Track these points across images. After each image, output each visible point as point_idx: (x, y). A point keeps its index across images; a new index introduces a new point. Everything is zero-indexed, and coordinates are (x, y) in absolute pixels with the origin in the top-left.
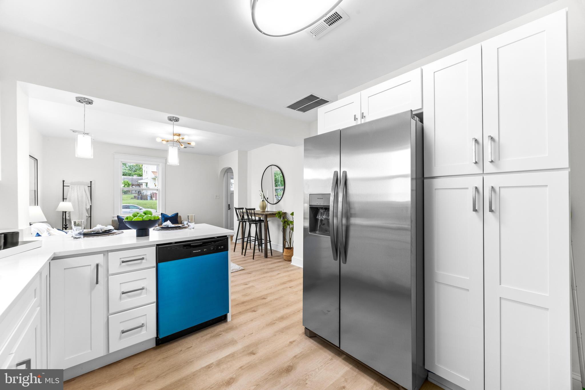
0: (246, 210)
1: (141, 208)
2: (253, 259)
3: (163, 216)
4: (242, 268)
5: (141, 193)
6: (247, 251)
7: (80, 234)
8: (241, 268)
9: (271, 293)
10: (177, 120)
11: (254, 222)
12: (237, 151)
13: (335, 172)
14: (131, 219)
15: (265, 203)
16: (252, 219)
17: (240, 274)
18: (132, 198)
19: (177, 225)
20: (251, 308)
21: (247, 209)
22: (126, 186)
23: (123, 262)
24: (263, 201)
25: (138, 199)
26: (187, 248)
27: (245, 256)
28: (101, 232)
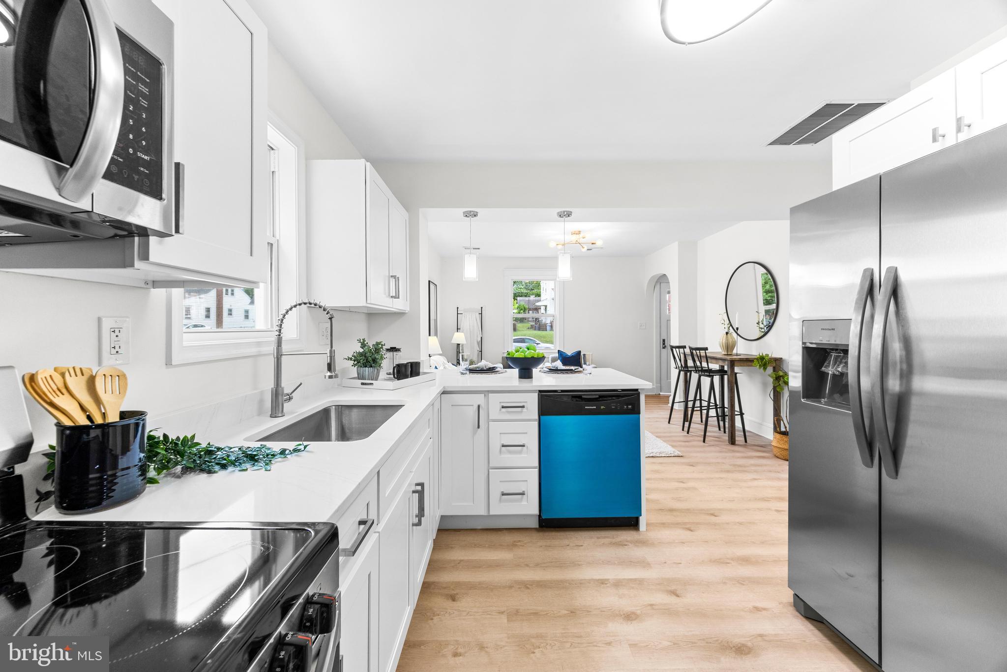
0: (690, 351)
1: (538, 342)
2: (704, 441)
3: (561, 355)
4: (679, 453)
5: (538, 321)
6: (692, 425)
7: (466, 369)
8: (677, 453)
9: (730, 510)
10: (569, 214)
11: (706, 374)
12: (677, 243)
13: (865, 270)
14: (513, 354)
15: (733, 338)
16: (702, 367)
17: (674, 463)
18: (528, 328)
19: (568, 368)
20: (685, 523)
21: (691, 349)
22: (521, 311)
23: (503, 407)
24: (727, 333)
25: (535, 330)
26: (577, 401)
27: (688, 433)
28: (485, 369)
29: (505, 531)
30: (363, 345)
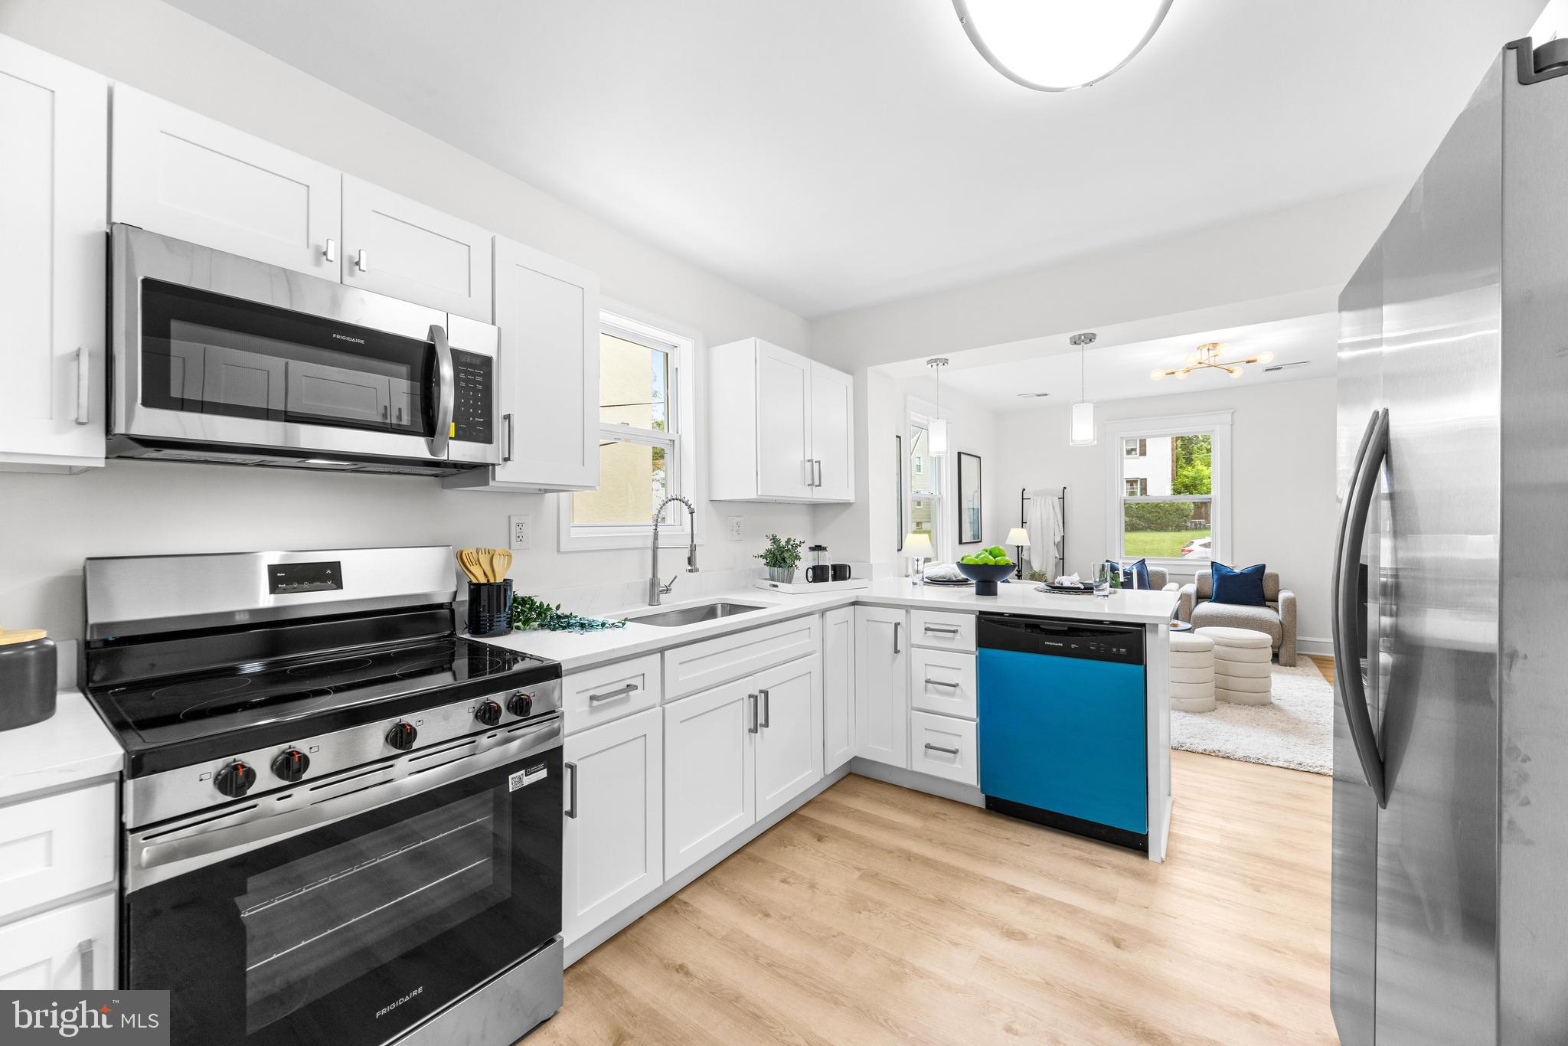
3: (1216, 570)
10: (1090, 338)
13: (1375, 411)
23: (928, 630)
26: (1032, 632)
28: (954, 579)
29: (936, 799)
30: (775, 540)
